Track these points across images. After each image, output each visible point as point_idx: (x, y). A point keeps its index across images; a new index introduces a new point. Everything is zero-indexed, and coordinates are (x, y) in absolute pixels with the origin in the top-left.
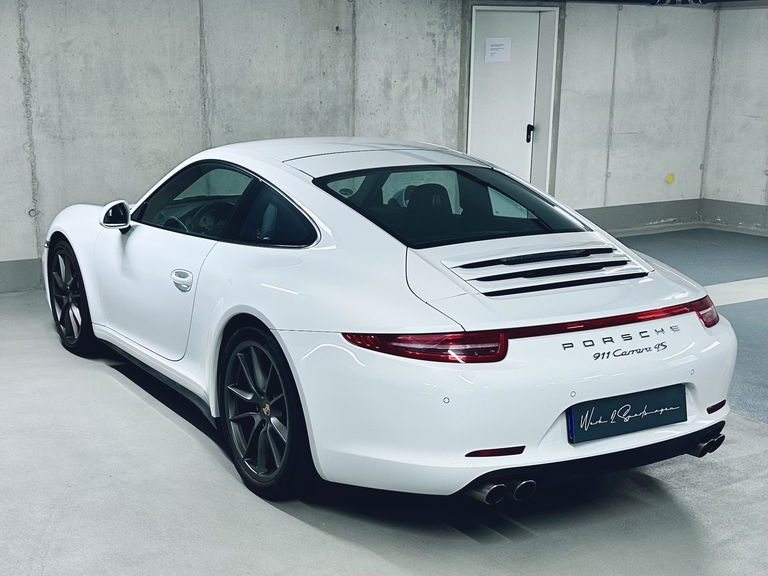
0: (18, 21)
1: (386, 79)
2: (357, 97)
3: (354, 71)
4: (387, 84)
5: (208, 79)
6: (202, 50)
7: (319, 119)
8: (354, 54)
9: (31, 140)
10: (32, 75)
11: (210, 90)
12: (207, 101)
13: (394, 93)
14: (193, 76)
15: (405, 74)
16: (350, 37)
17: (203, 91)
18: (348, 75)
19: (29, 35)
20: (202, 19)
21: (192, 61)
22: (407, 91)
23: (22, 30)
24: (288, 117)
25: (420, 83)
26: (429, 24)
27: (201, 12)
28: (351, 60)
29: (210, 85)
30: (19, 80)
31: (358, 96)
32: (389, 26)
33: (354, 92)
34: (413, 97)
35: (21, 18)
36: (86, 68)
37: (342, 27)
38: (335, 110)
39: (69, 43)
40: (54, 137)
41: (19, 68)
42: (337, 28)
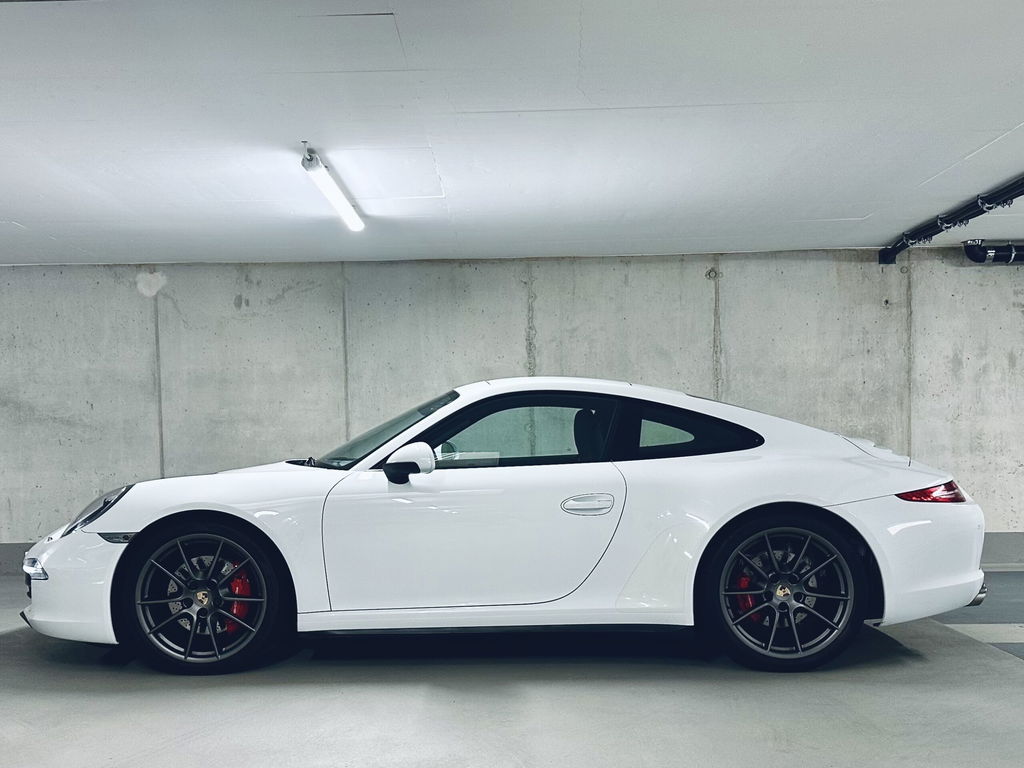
0: (526, 311)
1: (956, 355)
2: (913, 376)
3: (909, 348)
4: (957, 362)
5: (722, 360)
6: (717, 331)
7: (862, 400)
8: (909, 328)
9: (532, 420)
10: (538, 361)
11: (724, 371)
12: (720, 381)
13: (967, 372)
14: (704, 357)
15: (983, 351)
16: (904, 310)
17: (716, 372)
18: (901, 351)
19: (536, 323)
20: (717, 300)
21: (706, 342)
22: (985, 369)
23: (531, 319)
24: (820, 399)
25: (1006, 362)
26: (1016, 293)
27: (717, 293)
28: (905, 336)
29: (724, 366)
30: (525, 366)
31: (916, 375)
32: (957, 297)
33: (909, 372)
34: (994, 376)
35: (531, 309)
36: (590, 353)
37: (894, 300)
38: (883, 391)
39: (574, 330)
40: (555, 418)
41: (526, 355)
42: (887, 302)
